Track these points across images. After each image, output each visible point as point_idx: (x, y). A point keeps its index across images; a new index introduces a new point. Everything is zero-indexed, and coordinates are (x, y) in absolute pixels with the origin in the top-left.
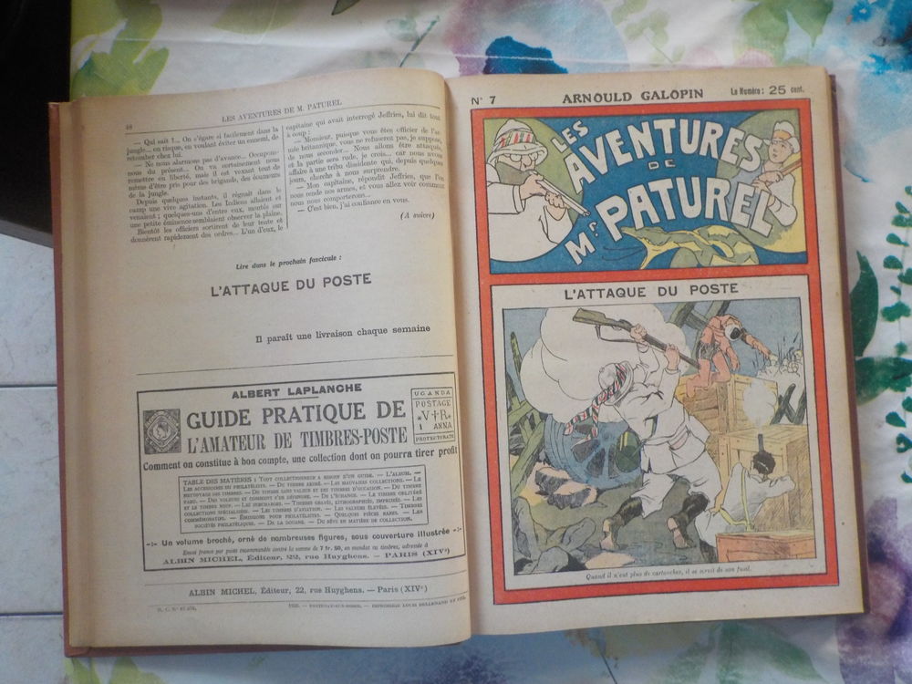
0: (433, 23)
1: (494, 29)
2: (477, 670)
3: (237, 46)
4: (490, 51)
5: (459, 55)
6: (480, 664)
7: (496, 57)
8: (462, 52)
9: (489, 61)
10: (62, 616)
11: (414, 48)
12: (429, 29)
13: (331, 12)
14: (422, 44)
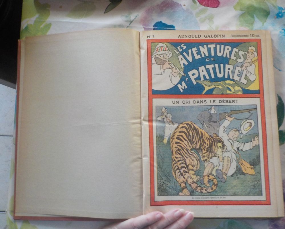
0: (136, 16)
1: (156, 19)
3: (73, 23)
12: (135, 18)
13: (103, 13)
14: (132, 23)
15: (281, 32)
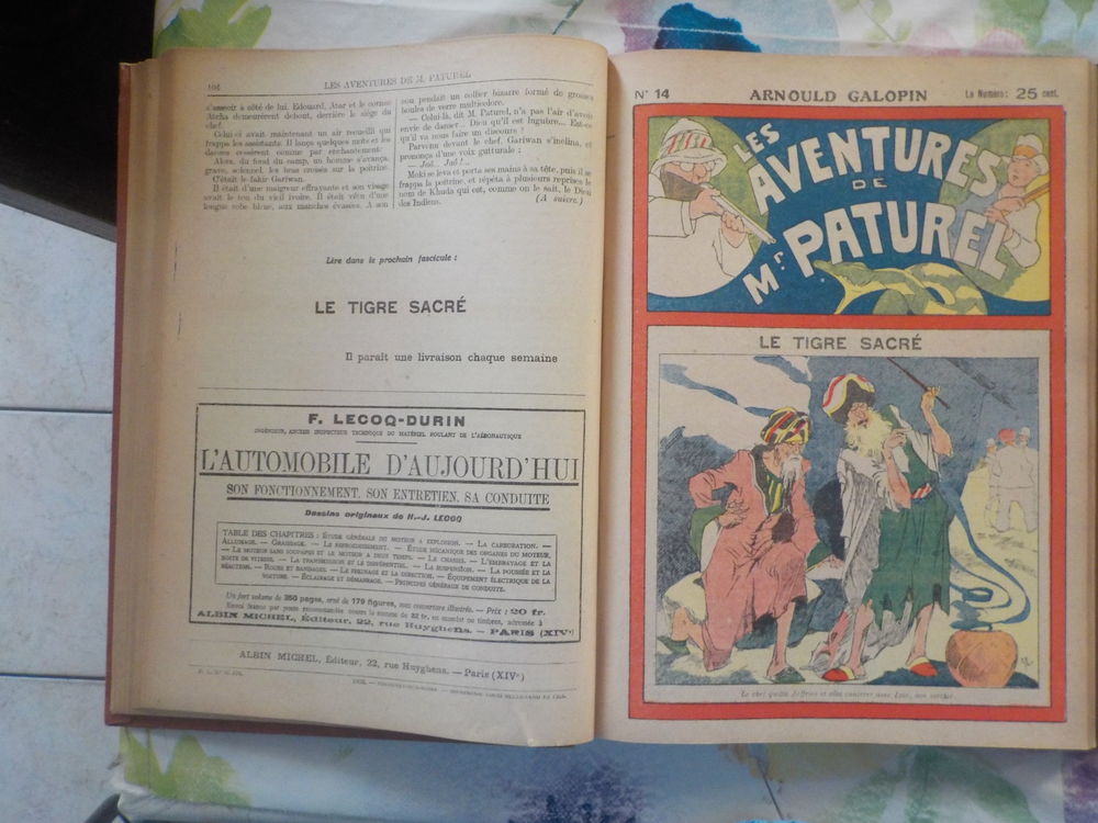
2: (608, 783)
4: (664, 21)
5: (626, 25)
6: (613, 776)
7: (672, 29)
8: (630, 21)
9: (662, 34)
10: (104, 682)
11: (569, 15)
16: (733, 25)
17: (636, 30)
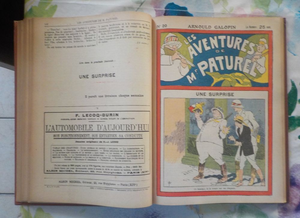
4: (166, 8)
7: (168, 10)
8: (157, 8)
9: (166, 11)
11: (140, 6)
14: (143, 4)
15: (297, 14)
16: (185, 8)
17: (159, 10)
